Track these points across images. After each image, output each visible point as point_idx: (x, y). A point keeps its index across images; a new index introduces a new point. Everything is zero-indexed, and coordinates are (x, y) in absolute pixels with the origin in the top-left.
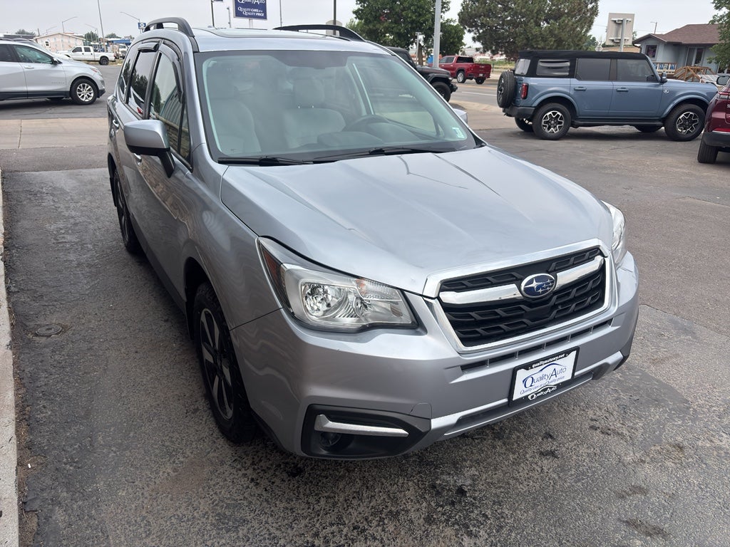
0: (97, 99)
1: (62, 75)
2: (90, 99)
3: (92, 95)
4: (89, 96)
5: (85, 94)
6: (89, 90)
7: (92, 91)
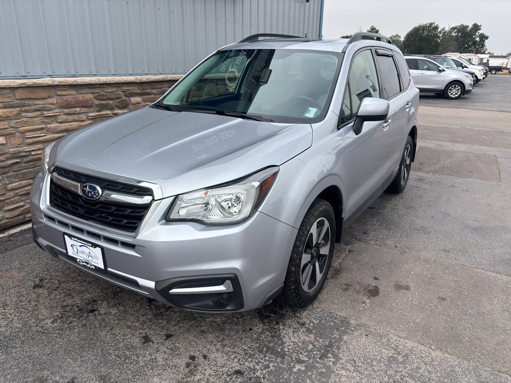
0: (462, 96)
1: (442, 79)
2: (457, 95)
3: (459, 93)
4: (456, 94)
5: (454, 92)
6: (458, 90)
7: (460, 91)
